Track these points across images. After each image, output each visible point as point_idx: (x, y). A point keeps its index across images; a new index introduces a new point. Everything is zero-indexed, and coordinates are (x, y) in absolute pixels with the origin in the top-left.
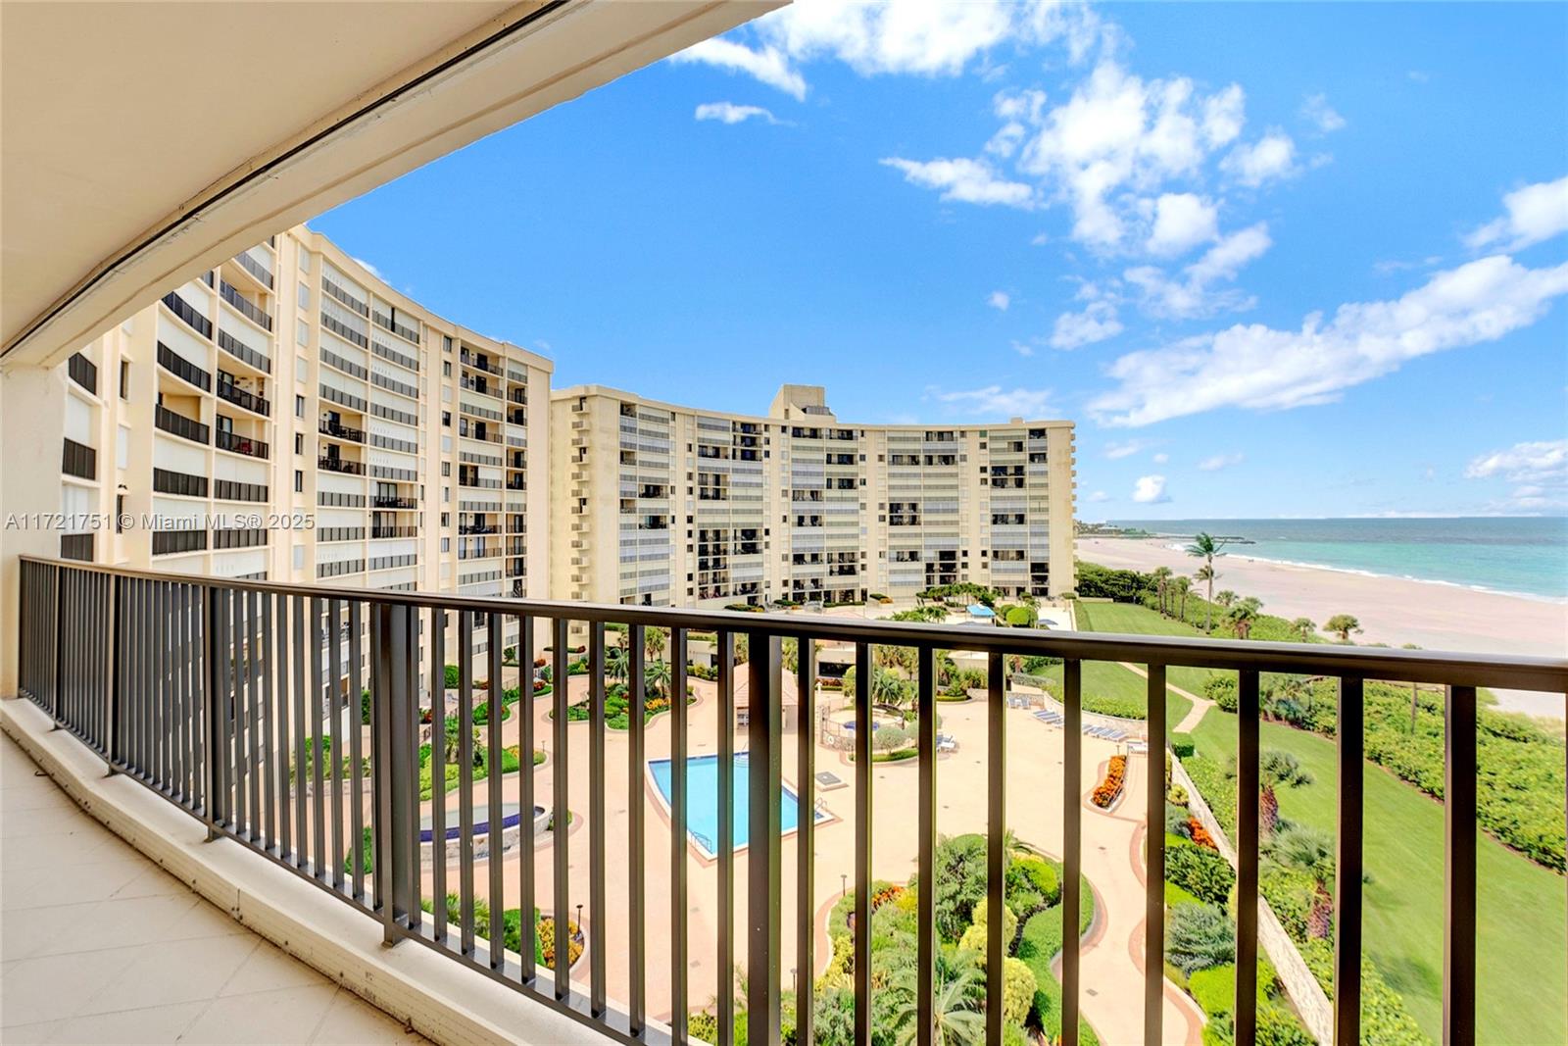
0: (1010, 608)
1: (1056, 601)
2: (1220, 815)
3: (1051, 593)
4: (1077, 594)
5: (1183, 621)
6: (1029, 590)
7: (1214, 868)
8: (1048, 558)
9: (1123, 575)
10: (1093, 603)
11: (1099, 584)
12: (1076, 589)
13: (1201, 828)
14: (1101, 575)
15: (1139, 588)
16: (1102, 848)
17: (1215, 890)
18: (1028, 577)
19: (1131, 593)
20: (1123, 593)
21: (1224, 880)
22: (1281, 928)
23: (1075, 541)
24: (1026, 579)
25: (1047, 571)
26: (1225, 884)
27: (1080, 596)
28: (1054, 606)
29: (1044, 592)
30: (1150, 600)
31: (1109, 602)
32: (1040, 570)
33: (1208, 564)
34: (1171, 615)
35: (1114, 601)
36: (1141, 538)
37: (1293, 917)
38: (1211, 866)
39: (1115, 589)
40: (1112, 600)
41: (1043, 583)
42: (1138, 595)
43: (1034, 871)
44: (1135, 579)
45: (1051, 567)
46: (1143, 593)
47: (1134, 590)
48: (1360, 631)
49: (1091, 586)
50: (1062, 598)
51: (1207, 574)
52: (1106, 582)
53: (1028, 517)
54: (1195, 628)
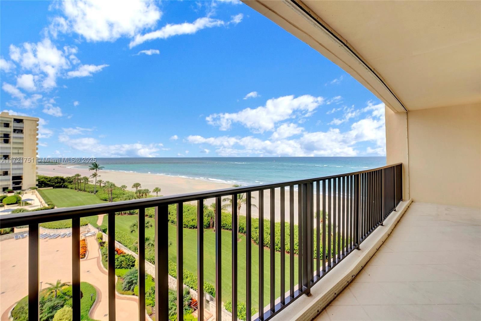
0: (5, 197)
1: (26, 191)
2: (124, 244)
3: (23, 188)
4: (37, 187)
5: (85, 191)
6: (11, 188)
7: (129, 258)
8: (22, 174)
9: (57, 178)
10: (43, 189)
11: (46, 182)
12: (37, 185)
13: (119, 250)
14: (47, 179)
15: (64, 182)
16: (88, 271)
17: (131, 264)
18: (11, 182)
19: (61, 184)
20: (57, 185)
21: (132, 260)
22: (151, 264)
23: (37, 166)
24: (10, 184)
25: (22, 179)
26: (133, 261)
27: (39, 188)
28: (26, 193)
29: (20, 188)
30: (70, 186)
31: (51, 189)
32: (18, 180)
33: (95, 172)
34: (80, 190)
35: (53, 188)
36: (56, 164)
37: (152, 260)
38: (128, 258)
39: (54, 184)
40: (52, 188)
41: (19, 185)
42: (64, 184)
43: (68, 292)
44: (62, 179)
45: (24, 178)
46: (66, 184)
47: (62, 183)
48: (141, 187)
49: (43, 183)
50: (30, 189)
51: (95, 175)
52: (49, 181)
53: (11, 156)
54: (90, 193)
